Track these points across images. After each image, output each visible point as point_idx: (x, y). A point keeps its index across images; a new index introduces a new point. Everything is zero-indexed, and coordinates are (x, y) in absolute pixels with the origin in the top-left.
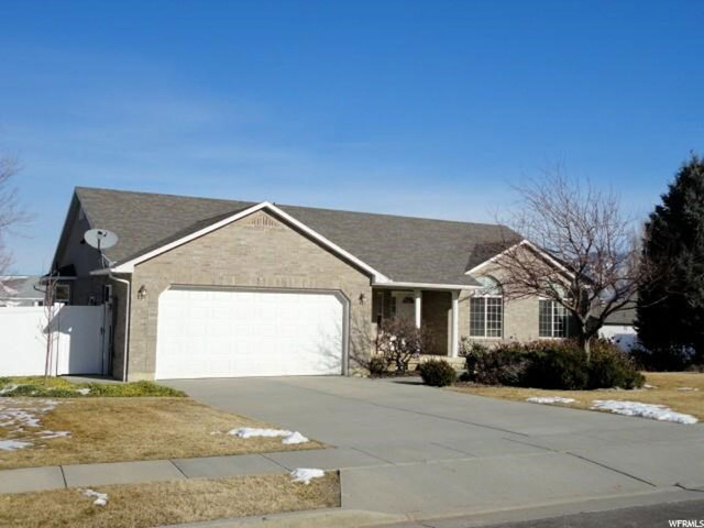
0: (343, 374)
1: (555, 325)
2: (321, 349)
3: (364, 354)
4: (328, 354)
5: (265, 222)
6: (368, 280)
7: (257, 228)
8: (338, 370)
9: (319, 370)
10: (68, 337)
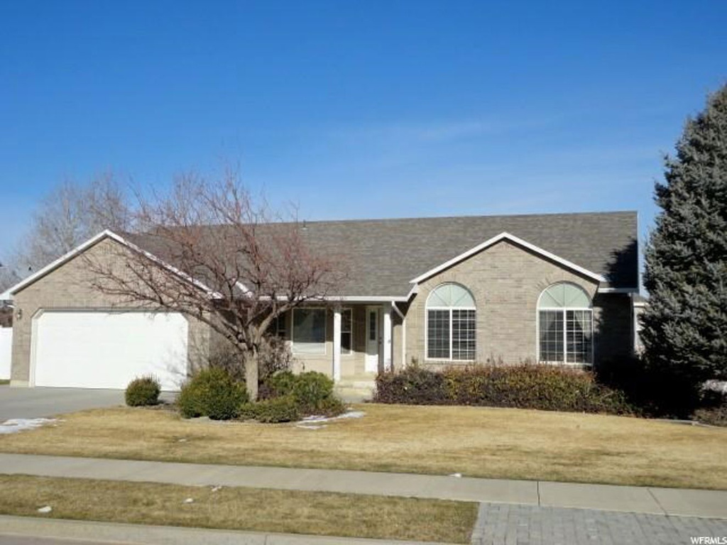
1: (570, 345)
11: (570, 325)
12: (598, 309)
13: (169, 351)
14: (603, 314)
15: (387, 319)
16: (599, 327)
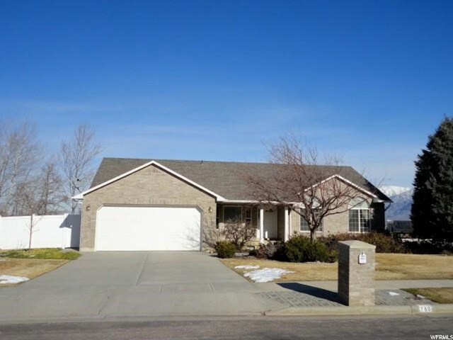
0: (200, 251)
1: (361, 224)
2: (188, 237)
3: (212, 240)
4: (192, 239)
5: (154, 171)
6: (214, 200)
7: (150, 174)
8: (198, 248)
9: (186, 248)
10: (70, 230)
11: (361, 216)
12: (372, 209)
13: (189, 229)
14: (375, 211)
15: (287, 212)
16: (373, 216)
